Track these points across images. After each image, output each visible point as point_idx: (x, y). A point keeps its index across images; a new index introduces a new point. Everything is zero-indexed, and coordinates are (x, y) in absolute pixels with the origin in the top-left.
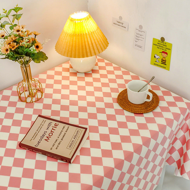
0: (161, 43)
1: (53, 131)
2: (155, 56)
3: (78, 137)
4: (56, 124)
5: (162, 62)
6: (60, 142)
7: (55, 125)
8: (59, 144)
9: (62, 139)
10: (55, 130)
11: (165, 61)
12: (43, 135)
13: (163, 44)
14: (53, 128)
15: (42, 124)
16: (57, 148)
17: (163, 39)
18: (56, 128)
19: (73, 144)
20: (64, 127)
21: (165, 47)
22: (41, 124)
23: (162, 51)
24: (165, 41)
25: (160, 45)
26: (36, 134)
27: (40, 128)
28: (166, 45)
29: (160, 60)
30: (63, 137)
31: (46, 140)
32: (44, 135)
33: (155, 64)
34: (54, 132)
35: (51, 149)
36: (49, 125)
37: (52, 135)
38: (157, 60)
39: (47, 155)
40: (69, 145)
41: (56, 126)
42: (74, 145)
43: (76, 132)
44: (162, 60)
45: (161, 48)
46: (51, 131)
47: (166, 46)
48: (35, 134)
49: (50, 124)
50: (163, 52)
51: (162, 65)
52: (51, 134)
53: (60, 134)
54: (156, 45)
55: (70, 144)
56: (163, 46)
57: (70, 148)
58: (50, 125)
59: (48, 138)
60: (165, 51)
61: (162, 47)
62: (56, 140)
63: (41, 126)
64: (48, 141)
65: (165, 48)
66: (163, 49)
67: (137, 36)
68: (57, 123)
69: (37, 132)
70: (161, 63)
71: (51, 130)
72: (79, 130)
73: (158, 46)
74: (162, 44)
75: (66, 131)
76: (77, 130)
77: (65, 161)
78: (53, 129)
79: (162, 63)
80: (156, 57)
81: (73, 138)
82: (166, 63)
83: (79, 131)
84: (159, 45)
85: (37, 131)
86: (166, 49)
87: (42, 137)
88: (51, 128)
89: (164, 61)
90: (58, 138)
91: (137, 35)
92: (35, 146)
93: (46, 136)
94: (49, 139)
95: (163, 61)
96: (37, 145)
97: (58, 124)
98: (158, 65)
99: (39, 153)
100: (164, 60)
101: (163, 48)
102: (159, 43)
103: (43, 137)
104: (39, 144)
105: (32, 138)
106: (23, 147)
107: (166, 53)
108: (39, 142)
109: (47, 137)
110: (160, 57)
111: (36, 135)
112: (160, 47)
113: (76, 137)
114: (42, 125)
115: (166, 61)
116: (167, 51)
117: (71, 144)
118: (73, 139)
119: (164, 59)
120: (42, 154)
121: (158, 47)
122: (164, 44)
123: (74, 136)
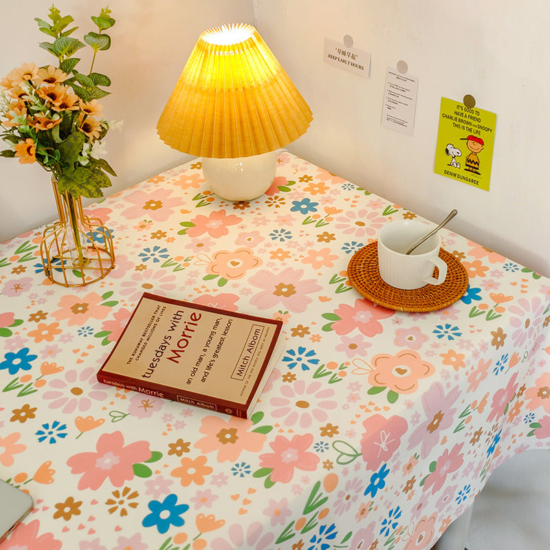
0: (463, 112)
1: (187, 333)
2: (447, 151)
3: (259, 346)
4: (194, 314)
5: (467, 165)
6: (212, 363)
7: (193, 317)
8: (209, 368)
9: (215, 356)
10: (193, 331)
11: (475, 164)
12: (163, 347)
13: (471, 115)
14: (187, 326)
15: (157, 316)
16: (203, 380)
17: (469, 101)
18: (196, 325)
19: (247, 365)
20: (217, 323)
21: (477, 123)
22: (153, 317)
23: (467, 134)
24: (478, 106)
25: (461, 118)
26: (142, 344)
27: (152, 327)
28: (478, 117)
29: (463, 161)
30: (219, 347)
31: (170, 359)
32: (166, 347)
33: (446, 172)
34: (190, 337)
35: (189, 382)
36: (175, 318)
37: (187, 345)
38: (454, 160)
39: (179, 398)
40: (237, 369)
41: (196, 320)
42: (250, 370)
43: (253, 334)
44: (469, 161)
45: (466, 125)
46: (184, 335)
47: (479, 120)
48: (139, 344)
49: (177, 317)
50: (471, 138)
51: (469, 175)
52: (183, 344)
53: (209, 341)
54: (451, 118)
55: (239, 366)
56: (469, 120)
57: (241, 378)
58: (179, 317)
59: (177, 354)
60: (475, 135)
61: (468, 123)
62: (201, 359)
63: (154, 322)
64: (178, 362)
65: (475, 126)
66: (470, 130)
67: (391, 93)
68: (198, 312)
69: (145, 339)
70: (465, 170)
71: (184, 332)
72: (261, 328)
73: (454, 122)
74: (468, 114)
75: (225, 334)
76: (255, 328)
77: (231, 412)
78: (187, 329)
79: (468, 168)
80: (450, 152)
81: (245, 349)
82: (478, 169)
83: (261, 332)
84: (459, 117)
85: (143, 338)
86: (479, 130)
87: (158, 352)
88: (181, 327)
89: (473, 165)
90: (205, 353)
91: (393, 90)
92: (144, 376)
93: (169, 348)
94: (179, 356)
95: (469, 164)
96: (147, 375)
97: (200, 315)
98: (455, 175)
99: (156, 396)
100: (473, 161)
101: (470, 127)
102: (459, 111)
103: (162, 353)
104: (153, 371)
105: (133, 355)
106: (110, 382)
107: (480, 141)
108: (152, 366)
109: (174, 351)
110: (462, 151)
111: (140, 347)
112: (461, 124)
113: (255, 346)
114: (156, 318)
115: (478, 164)
116: (483, 135)
117: (242, 366)
118: (246, 353)
119: (472, 158)
120: (165, 397)
121: (457, 123)
122: (474, 115)
123: (247, 344)
